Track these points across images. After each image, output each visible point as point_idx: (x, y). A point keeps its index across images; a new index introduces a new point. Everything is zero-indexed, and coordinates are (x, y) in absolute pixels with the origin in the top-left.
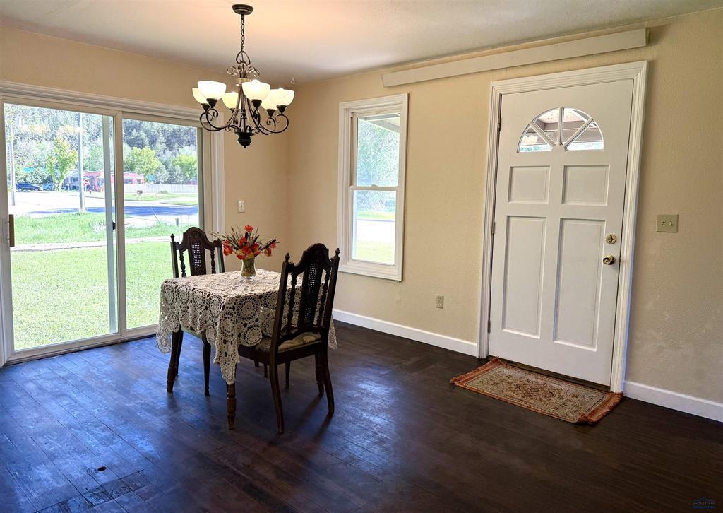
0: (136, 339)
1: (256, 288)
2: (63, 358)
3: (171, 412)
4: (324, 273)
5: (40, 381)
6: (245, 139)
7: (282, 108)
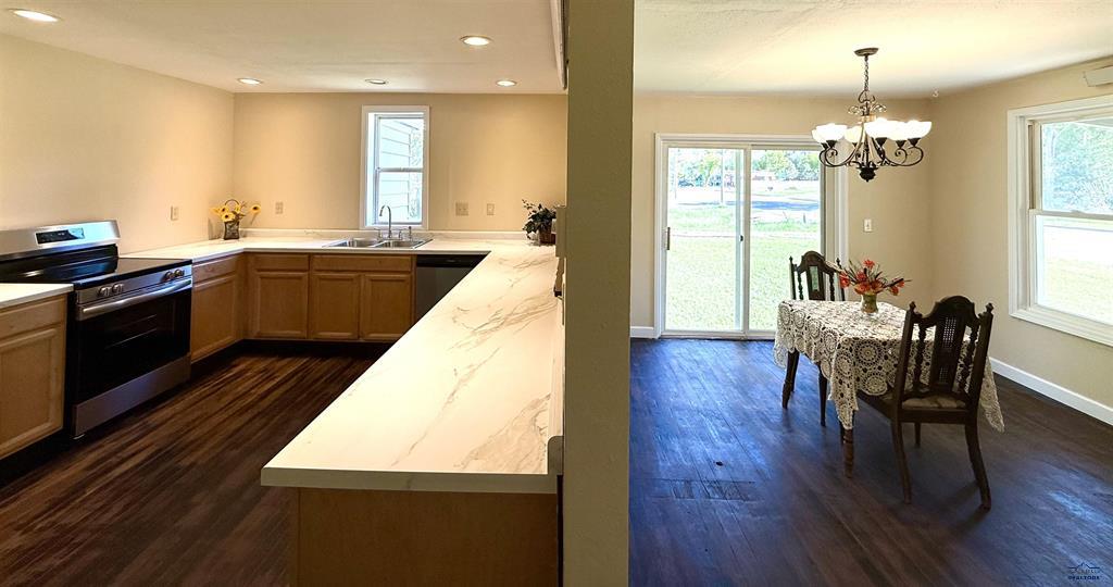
0: (757, 341)
1: (880, 331)
2: (696, 343)
3: (785, 430)
4: (968, 330)
5: (681, 360)
6: (868, 173)
7: (914, 142)
